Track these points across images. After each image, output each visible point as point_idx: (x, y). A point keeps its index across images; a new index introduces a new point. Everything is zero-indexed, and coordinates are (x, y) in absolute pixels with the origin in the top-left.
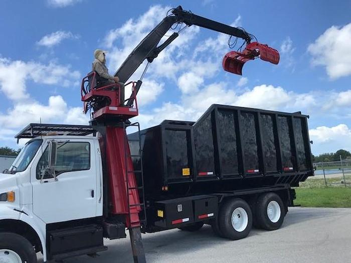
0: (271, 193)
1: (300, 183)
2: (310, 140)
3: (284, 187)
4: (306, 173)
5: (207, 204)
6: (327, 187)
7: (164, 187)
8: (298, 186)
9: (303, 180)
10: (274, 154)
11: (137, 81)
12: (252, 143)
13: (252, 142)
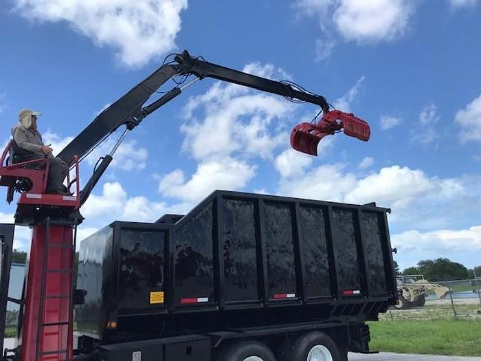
0: (316, 332)
1: (380, 315)
2: (393, 247)
3: (340, 322)
4: (386, 299)
5: (189, 351)
6: (456, 319)
7: (111, 322)
8: (377, 319)
9: (384, 311)
10: (324, 268)
11: (104, 157)
12: (284, 252)
13: (283, 249)
